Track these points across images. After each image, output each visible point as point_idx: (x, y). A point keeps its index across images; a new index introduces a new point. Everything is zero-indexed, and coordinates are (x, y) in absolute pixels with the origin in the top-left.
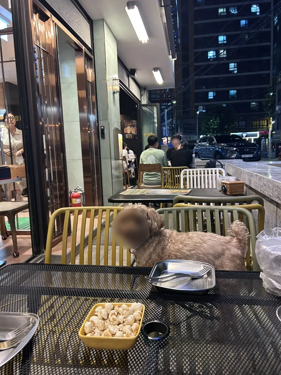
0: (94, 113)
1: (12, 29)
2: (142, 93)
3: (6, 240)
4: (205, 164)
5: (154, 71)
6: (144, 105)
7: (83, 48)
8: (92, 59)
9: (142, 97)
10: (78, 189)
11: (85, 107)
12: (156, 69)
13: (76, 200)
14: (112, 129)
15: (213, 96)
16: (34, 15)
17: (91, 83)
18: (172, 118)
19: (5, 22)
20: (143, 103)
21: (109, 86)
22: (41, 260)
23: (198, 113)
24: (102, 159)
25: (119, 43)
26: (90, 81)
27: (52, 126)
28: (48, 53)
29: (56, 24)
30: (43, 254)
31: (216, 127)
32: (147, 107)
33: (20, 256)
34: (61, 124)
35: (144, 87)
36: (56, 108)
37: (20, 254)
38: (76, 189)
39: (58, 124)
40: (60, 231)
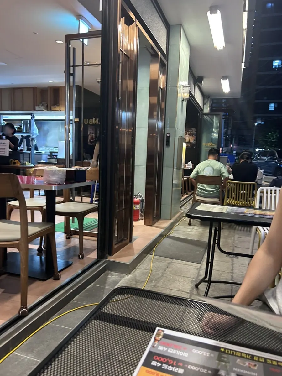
0: (161, 120)
1: (100, 33)
2: (205, 102)
3: (69, 239)
4: (271, 181)
5: (223, 80)
6: (206, 114)
7: (160, 53)
8: (166, 65)
9: (205, 106)
10: (138, 196)
11: (155, 113)
12: (225, 78)
13: (136, 206)
14: (177, 137)
15: (274, 107)
16: (121, 18)
17: (162, 89)
18: (227, 128)
19: (87, 25)
20: (205, 112)
21: (179, 93)
22: (105, 265)
23: (256, 124)
24: (165, 167)
25: (192, 50)
26: (162, 87)
27: (125, 131)
28: (129, 58)
29: (139, 28)
30: (107, 260)
31: (274, 140)
32: (208, 116)
33: (84, 258)
34: (134, 129)
35: (208, 95)
36: (131, 113)
37: (85, 256)
38: (136, 196)
39: (131, 129)
40: (122, 237)
